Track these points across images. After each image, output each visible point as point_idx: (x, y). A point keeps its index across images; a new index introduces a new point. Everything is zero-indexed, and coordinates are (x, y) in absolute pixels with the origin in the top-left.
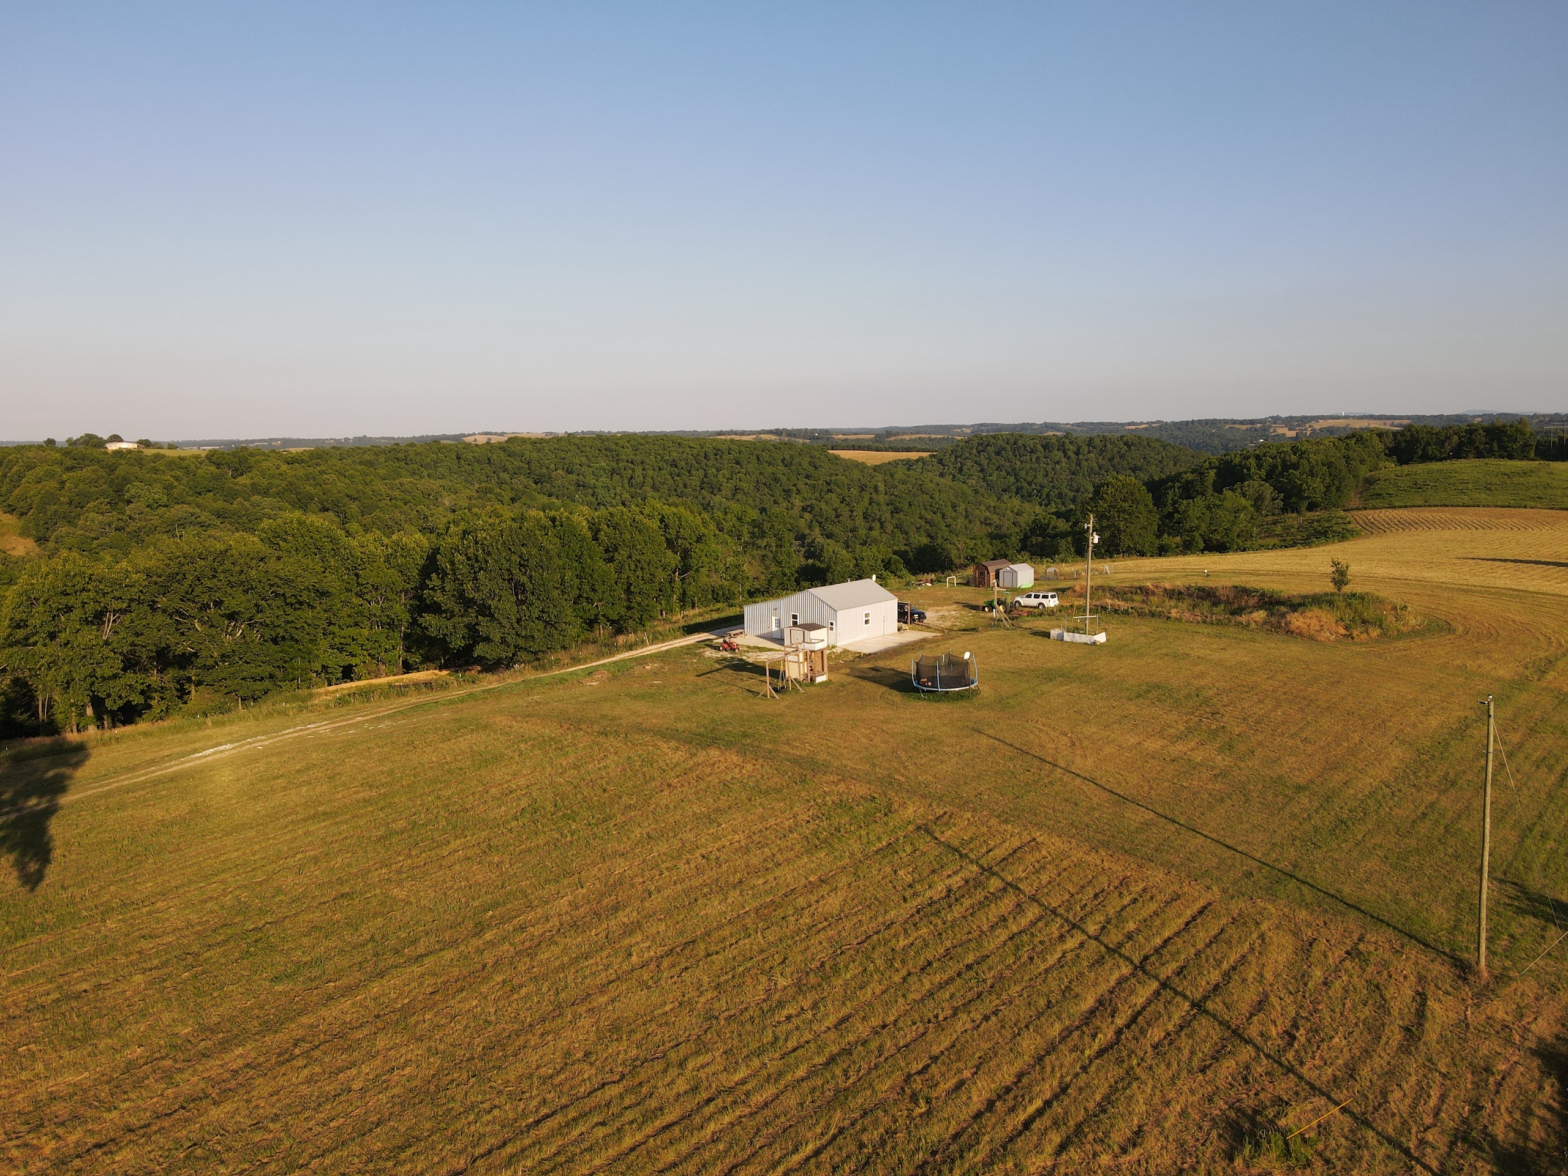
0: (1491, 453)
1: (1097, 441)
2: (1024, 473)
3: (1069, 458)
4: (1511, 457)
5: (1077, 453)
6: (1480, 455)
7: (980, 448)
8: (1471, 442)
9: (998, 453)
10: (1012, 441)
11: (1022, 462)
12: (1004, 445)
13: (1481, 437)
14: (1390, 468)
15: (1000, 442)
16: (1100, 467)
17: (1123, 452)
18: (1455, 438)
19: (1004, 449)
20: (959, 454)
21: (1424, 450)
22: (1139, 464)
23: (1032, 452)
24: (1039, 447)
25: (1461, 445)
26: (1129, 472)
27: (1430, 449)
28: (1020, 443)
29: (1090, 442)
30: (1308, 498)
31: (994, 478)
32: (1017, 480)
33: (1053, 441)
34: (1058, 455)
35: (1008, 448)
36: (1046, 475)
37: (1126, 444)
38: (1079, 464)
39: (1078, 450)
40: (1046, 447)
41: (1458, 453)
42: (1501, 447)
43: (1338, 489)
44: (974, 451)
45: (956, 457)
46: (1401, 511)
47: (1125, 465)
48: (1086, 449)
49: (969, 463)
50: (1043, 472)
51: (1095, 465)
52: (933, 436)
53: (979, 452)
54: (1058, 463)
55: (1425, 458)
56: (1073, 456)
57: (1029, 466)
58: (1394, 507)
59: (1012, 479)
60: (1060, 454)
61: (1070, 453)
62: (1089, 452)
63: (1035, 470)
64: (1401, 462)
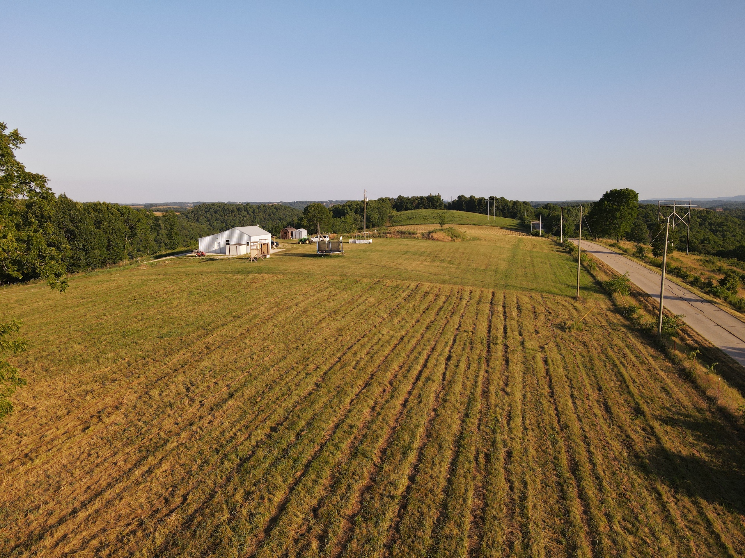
0: (429, 207)
1: (262, 207)
2: (229, 221)
3: (250, 215)
4: (436, 209)
5: (254, 212)
6: (425, 208)
7: (206, 210)
8: (422, 203)
9: (215, 212)
10: (222, 207)
11: (228, 217)
12: (218, 209)
13: (426, 201)
14: (394, 212)
15: (216, 207)
16: (265, 219)
17: (274, 212)
18: (417, 201)
19: (219, 210)
20: (196, 213)
21: (406, 206)
22: (282, 218)
23: (232, 212)
24: (235, 210)
25: (419, 203)
26: (278, 221)
27: (408, 205)
28: (226, 208)
29: (259, 207)
30: (372, 221)
31: (215, 224)
32: (226, 225)
33: (242, 206)
34: (244, 213)
35: (220, 210)
36: (240, 223)
37: (275, 208)
38: (255, 217)
39: (254, 211)
40: (238, 209)
41: (417, 207)
42: (432, 205)
43: (382, 219)
44: (204, 211)
45: (195, 214)
46: (407, 226)
47: (276, 218)
48: (257, 210)
49: (202, 217)
50: (238, 221)
51: (262, 218)
52: (175, 207)
53: (206, 212)
54: (245, 217)
55: (407, 209)
56: (252, 214)
57: (231, 218)
58: (404, 225)
59: (224, 225)
60: (246, 213)
61: (250, 212)
62: (259, 212)
63: (234, 220)
64: (398, 210)
